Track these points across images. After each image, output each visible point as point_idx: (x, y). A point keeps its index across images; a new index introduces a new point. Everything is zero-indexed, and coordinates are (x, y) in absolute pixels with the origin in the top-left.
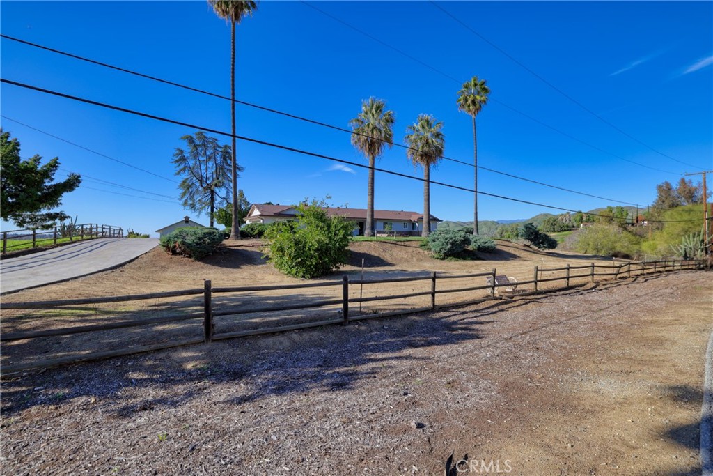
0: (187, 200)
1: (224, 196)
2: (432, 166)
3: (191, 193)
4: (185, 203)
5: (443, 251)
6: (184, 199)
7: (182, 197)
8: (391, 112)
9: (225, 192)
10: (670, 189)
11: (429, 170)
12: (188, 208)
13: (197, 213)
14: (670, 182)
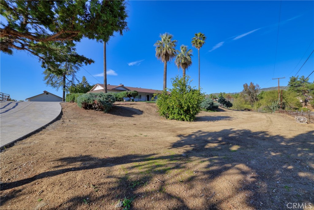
0: (48, 81)
1: (71, 80)
2: (186, 69)
3: (51, 77)
4: (48, 82)
5: (206, 107)
6: (47, 80)
7: (45, 79)
8: (176, 41)
9: (72, 77)
10: (247, 86)
11: (185, 71)
12: (50, 85)
13: (56, 89)
14: (247, 83)
